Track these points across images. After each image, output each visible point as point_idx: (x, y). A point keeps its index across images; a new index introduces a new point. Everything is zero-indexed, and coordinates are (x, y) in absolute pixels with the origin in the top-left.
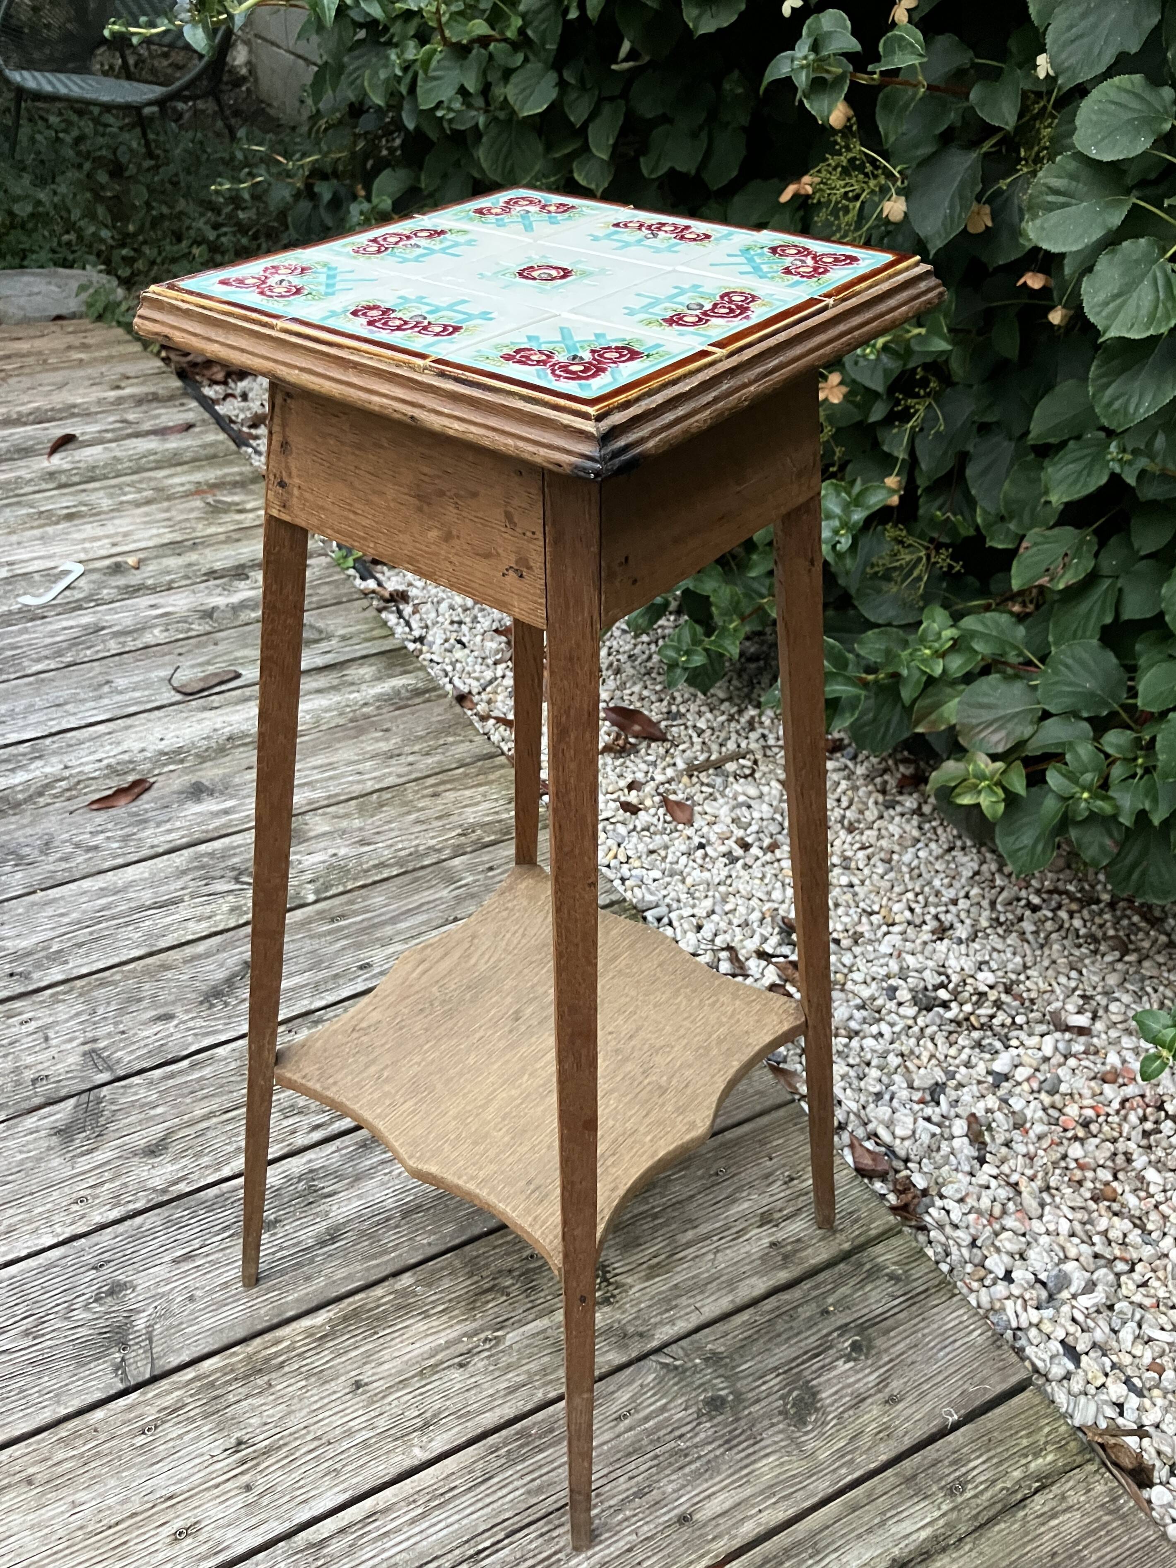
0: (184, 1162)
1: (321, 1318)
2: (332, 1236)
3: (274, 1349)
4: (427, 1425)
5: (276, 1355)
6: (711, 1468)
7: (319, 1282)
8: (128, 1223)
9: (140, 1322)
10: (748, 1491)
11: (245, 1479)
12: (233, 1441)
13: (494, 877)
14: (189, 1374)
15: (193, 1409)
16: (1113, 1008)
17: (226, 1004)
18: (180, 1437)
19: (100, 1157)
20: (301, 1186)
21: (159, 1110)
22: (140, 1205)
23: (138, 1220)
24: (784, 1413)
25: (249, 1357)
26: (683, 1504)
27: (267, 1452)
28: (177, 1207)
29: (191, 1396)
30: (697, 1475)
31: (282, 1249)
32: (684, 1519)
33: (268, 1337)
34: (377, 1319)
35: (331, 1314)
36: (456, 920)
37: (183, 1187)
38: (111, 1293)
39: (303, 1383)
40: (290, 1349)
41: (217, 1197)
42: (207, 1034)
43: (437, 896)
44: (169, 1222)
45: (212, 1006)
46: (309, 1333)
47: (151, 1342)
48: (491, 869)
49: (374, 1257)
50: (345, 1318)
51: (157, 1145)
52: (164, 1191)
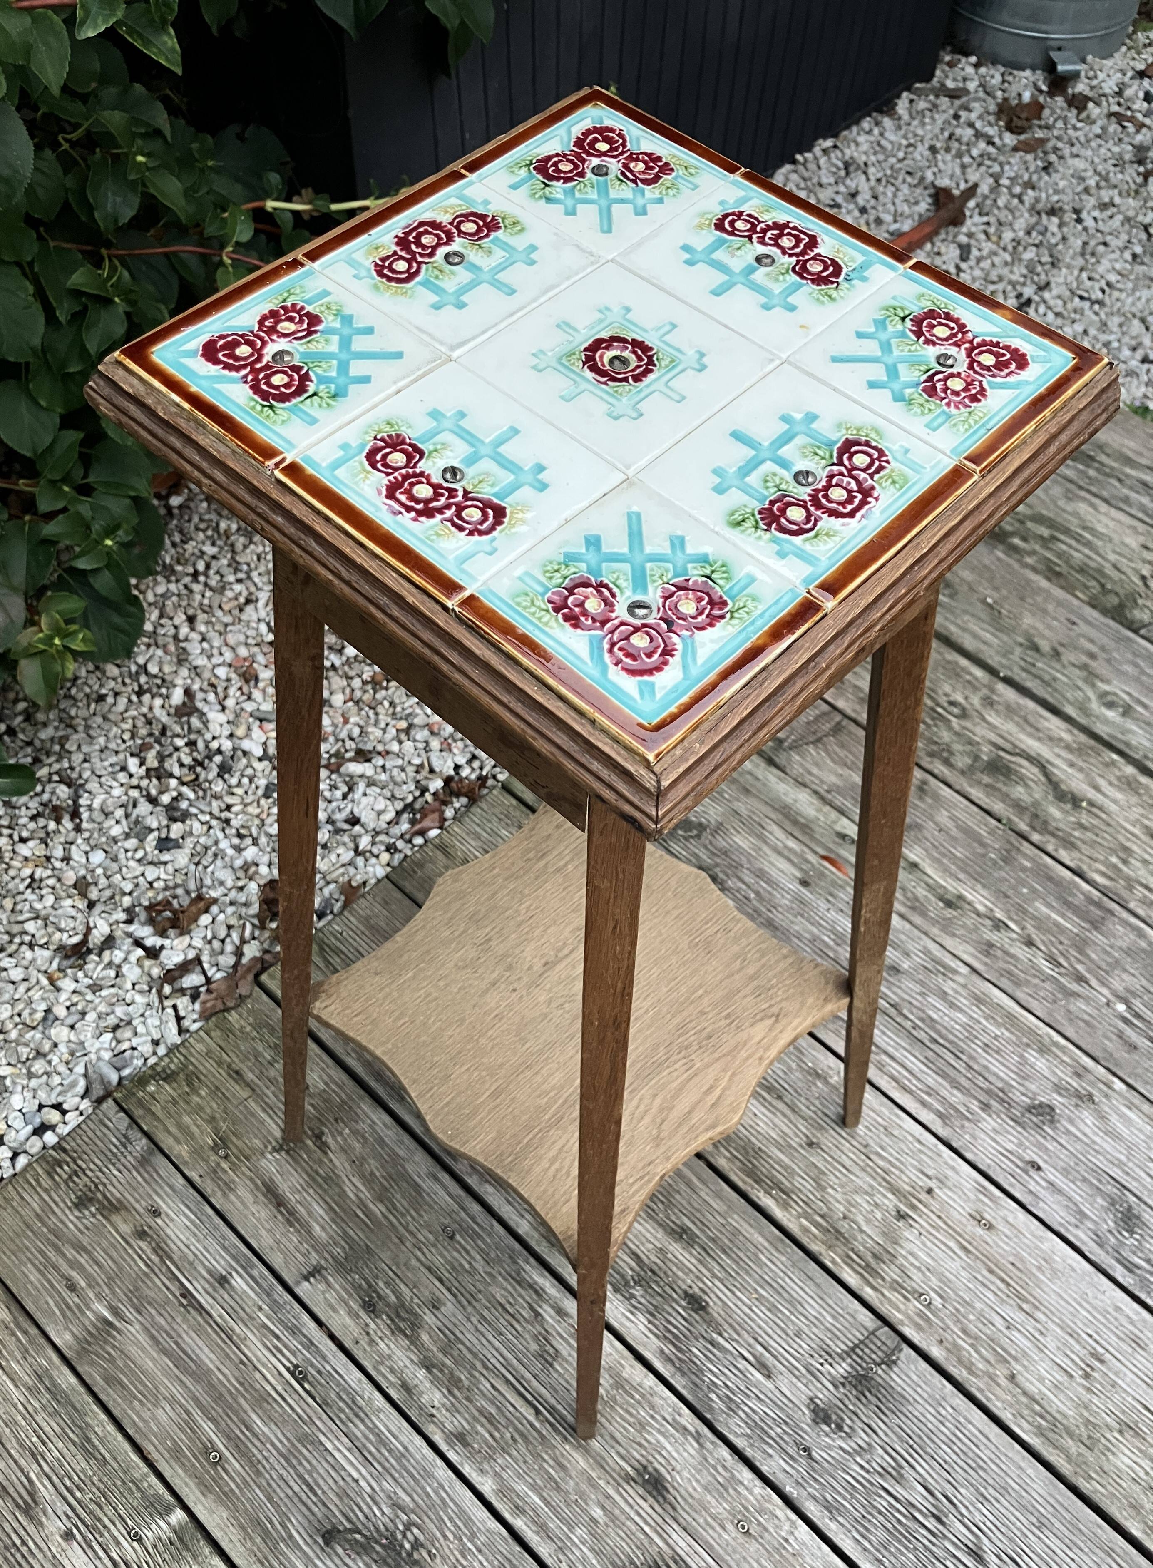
0: (654, 1437)
1: (767, 1202)
2: (681, 1234)
3: (813, 1229)
4: (818, 1076)
5: (817, 1225)
6: (760, 874)
7: (736, 1220)
8: (749, 1453)
9: (842, 1369)
10: (765, 849)
11: (924, 1196)
12: (901, 1224)
13: (88, 1277)
14: (868, 1293)
15: (891, 1272)
16: (153, 669)
17: (408, 1526)
18: (919, 1269)
19: (681, 1543)
20: (638, 1292)
21: (598, 1513)
22: (724, 1452)
23: (740, 1443)
24: (698, 836)
25: (830, 1248)
26: (795, 886)
27: (895, 1190)
28: (711, 1409)
29: (883, 1279)
30: (770, 882)
31: (715, 1276)
32: (804, 883)
33: (805, 1240)
34: (747, 1153)
35: (761, 1194)
36: (186, 1294)
37: (687, 1417)
38: (827, 1420)
39: (830, 1190)
40: (807, 1216)
41: (683, 1374)
42: (468, 1522)
43: (142, 1338)
44: (732, 1407)
45: (417, 1545)
46: (785, 1206)
47: (857, 1346)
48: (72, 1287)
49: (689, 1184)
50: (758, 1181)
51: (645, 1484)
52: (698, 1437)
